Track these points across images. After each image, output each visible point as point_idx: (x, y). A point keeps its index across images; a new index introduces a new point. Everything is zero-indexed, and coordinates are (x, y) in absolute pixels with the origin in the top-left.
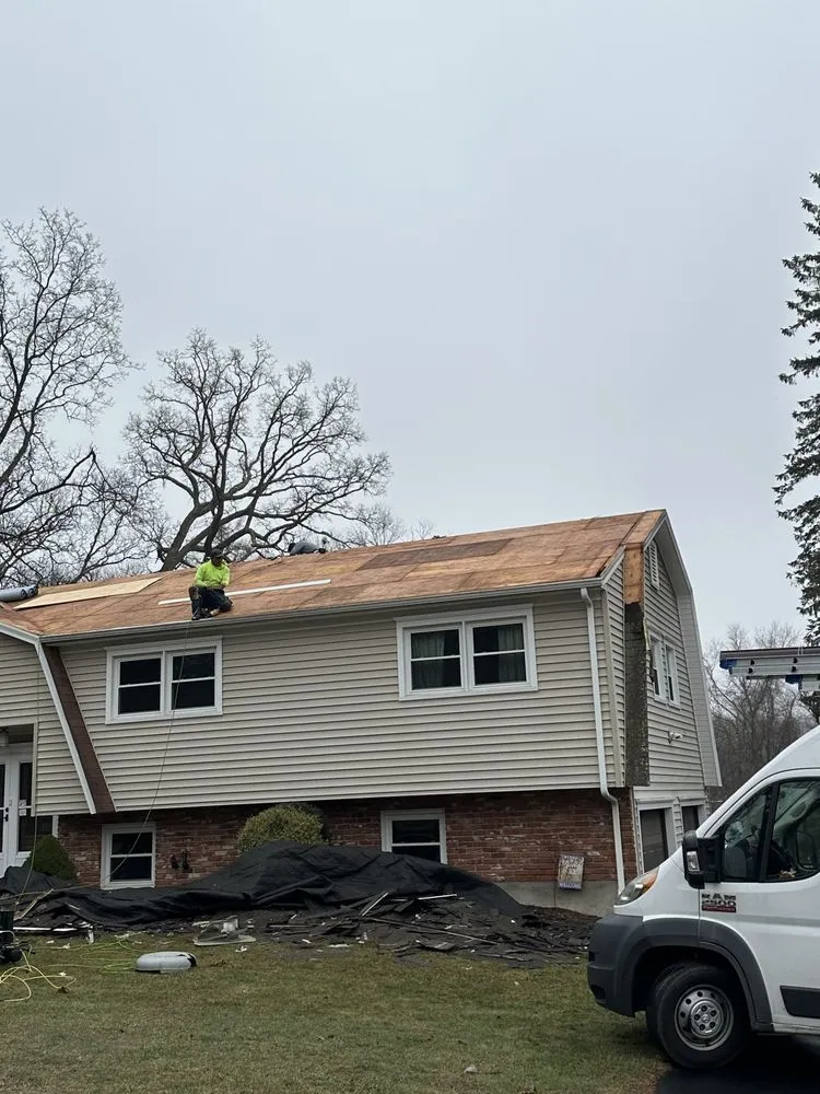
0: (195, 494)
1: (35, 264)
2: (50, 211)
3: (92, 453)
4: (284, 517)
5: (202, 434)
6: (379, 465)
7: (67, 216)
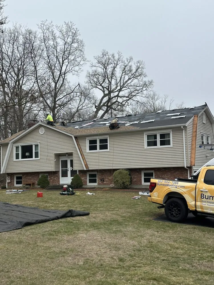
0: (104, 92)
1: (63, 35)
2: (67, 22)
3: (79, 84)
4: (127, 97)
5: (105, 75)
6: (151, 83)
7: (71, 23)
